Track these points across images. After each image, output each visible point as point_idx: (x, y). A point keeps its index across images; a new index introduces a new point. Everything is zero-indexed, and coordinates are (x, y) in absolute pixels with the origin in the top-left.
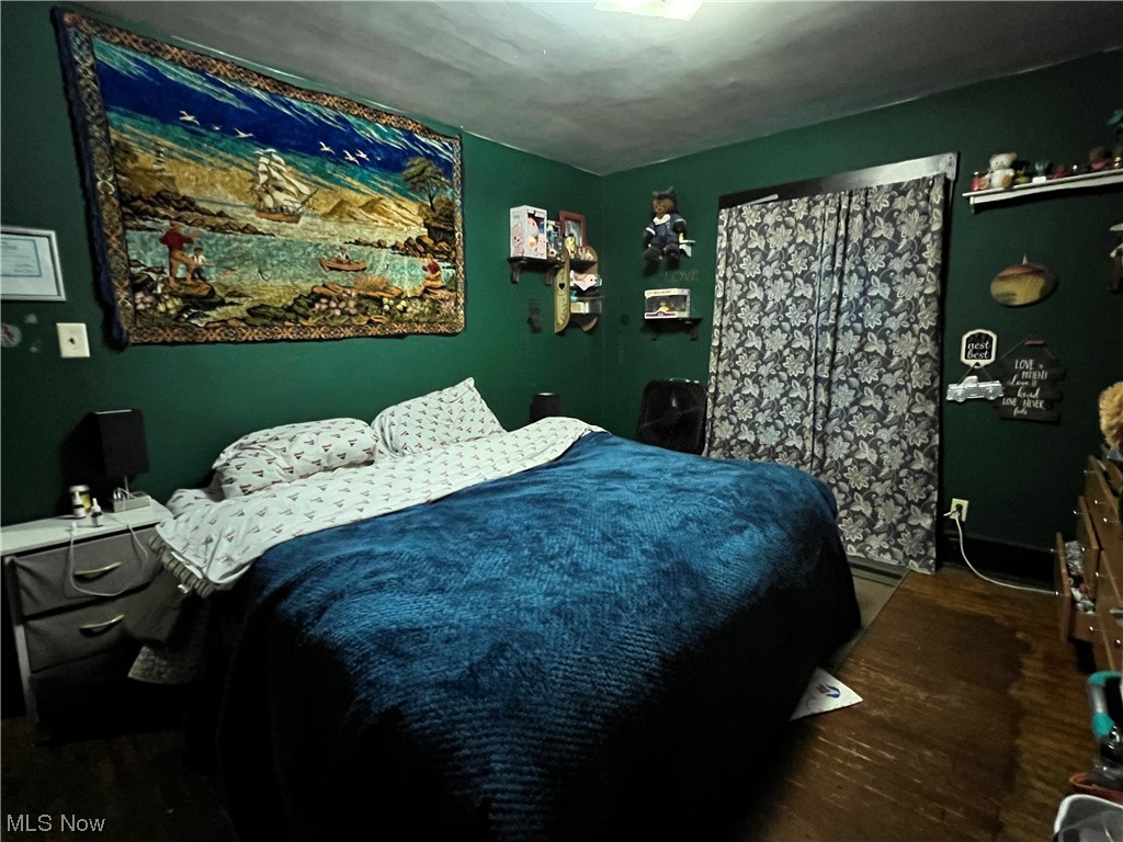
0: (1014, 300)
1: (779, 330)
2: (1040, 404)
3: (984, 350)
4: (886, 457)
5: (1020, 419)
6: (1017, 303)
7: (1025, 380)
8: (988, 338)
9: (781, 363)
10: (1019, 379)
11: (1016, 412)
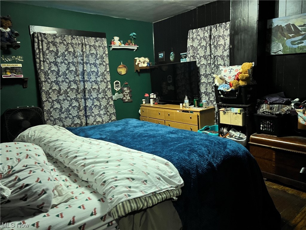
0: (122, 73)
1: (65, 82)
2: (129, 98)
3: (118, 86)
4: (104, 119)
5: (127, 102)
6: (122, 74)
7: (126, 93)
8: (119, 83)
9: (67, 94)
10: (125, 93)
11: (126, 100)
